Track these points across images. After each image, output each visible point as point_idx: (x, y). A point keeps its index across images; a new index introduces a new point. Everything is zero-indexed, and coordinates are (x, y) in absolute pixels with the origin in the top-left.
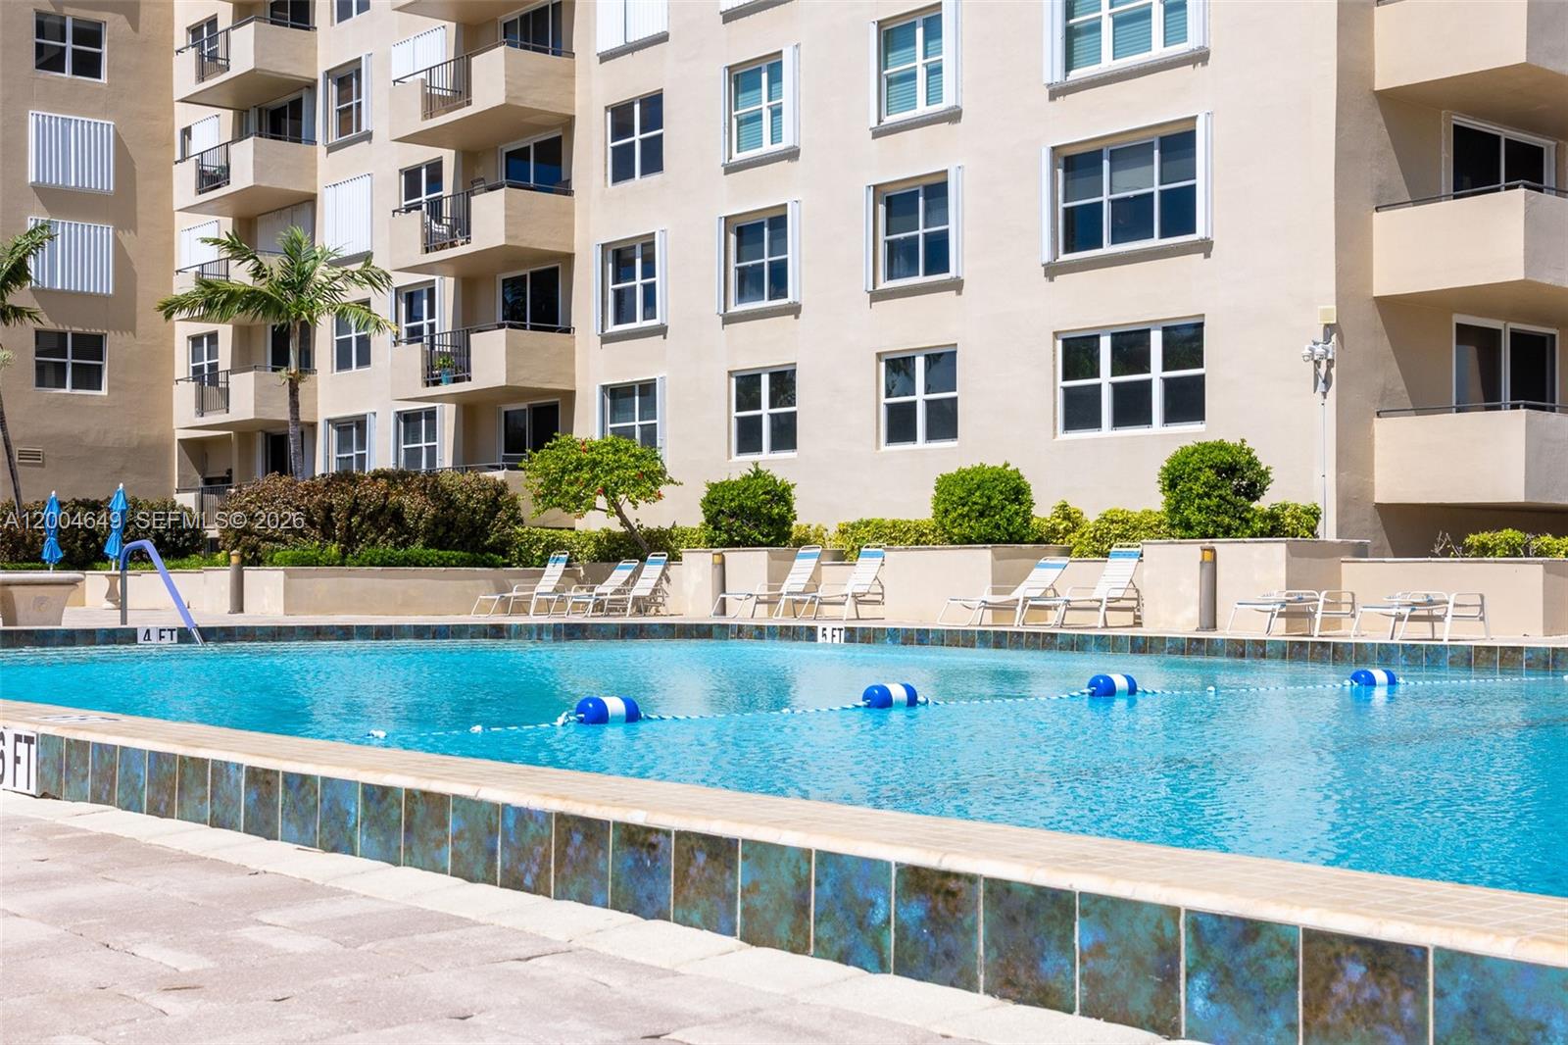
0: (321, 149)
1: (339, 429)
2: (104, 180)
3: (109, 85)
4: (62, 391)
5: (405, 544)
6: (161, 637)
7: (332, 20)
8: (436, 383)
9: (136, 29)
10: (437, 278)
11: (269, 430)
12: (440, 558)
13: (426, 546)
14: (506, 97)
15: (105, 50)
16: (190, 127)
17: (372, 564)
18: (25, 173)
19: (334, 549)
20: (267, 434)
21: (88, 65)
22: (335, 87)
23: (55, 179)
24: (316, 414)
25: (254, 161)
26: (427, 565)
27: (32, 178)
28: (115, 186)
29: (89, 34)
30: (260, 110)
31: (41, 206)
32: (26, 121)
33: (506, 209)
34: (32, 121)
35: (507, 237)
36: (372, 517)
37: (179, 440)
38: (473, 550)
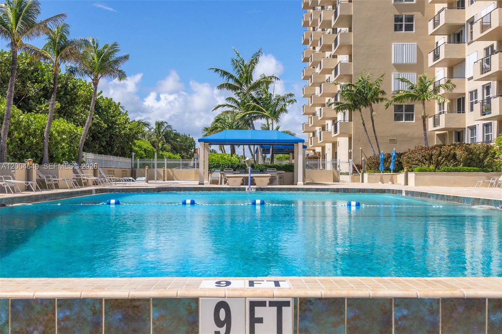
0: (466, 44)
1: (471, 130)
2: (415, 61)
3: (415, 33)
4: (402, 122)
5: (456, 165)
6: (251, 190)
7: (469, 5)
8: (484, 115)
9: (423, 15)
10: (492, 82)
11: (457, 131)
12: (467, 169)
13: (464, 166)
14: (499, 24)
15: (414, 23)
16: (438, 42)
17: (444, 171)
18: (391, 61)
19: (432, 167)
20: (456, 132)
21: (409, 28)
22: (470, 25)
23: (399, 61)
24: (465, 125)
25: (445, 51)
26: (463, 172)
27: (393, 62)
28: (417, 61)
29: (410, 19)
30: (454, 34)
31: (396, 70)
32: (391, 47)
33: (499, 59)
34: (393, 46)
35: (499, 68)
36: (446, 157)
37: (437, 134)
38: (480, 167)
